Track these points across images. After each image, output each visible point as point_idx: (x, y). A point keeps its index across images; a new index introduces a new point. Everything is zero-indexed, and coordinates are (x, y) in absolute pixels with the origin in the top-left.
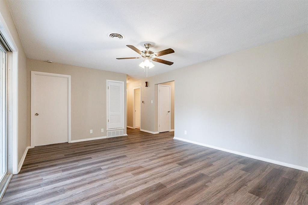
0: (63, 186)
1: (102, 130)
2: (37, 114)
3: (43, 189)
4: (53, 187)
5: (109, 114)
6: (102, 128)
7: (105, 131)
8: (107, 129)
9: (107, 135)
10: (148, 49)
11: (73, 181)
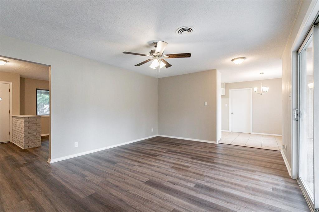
0: (245, 192)
3: (265, 201)
4: (256, 197)
11: (233, 190)
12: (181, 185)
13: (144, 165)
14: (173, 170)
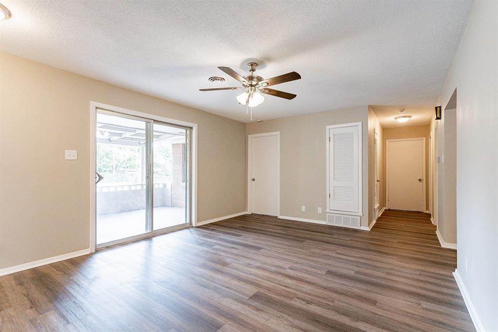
1: (320, 210)
2: (253, 180)
5: (331, 183)
6: (320, 207)
7: (324, 212)
8: (328, 210)
9: (327, 220)
10: (254, 73)
12: (227, 247)
13: (273, 269)
14: (228, 260)
